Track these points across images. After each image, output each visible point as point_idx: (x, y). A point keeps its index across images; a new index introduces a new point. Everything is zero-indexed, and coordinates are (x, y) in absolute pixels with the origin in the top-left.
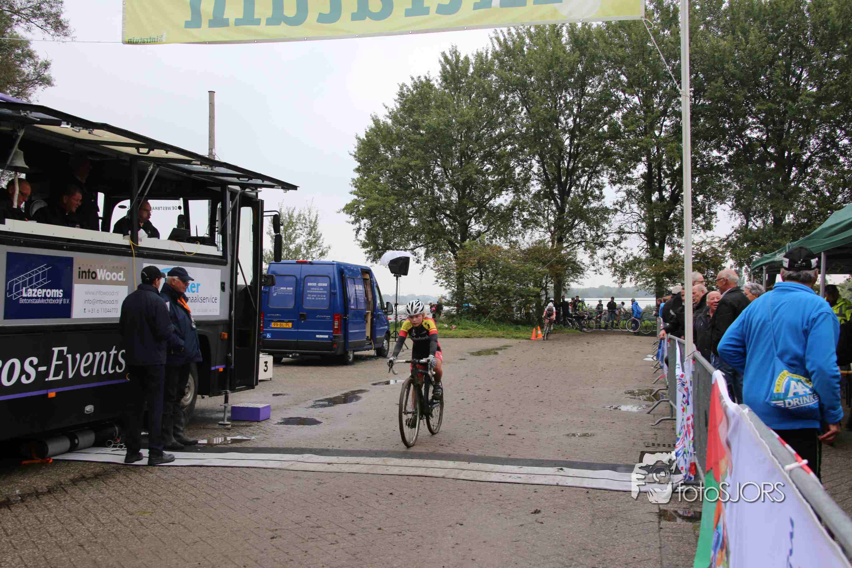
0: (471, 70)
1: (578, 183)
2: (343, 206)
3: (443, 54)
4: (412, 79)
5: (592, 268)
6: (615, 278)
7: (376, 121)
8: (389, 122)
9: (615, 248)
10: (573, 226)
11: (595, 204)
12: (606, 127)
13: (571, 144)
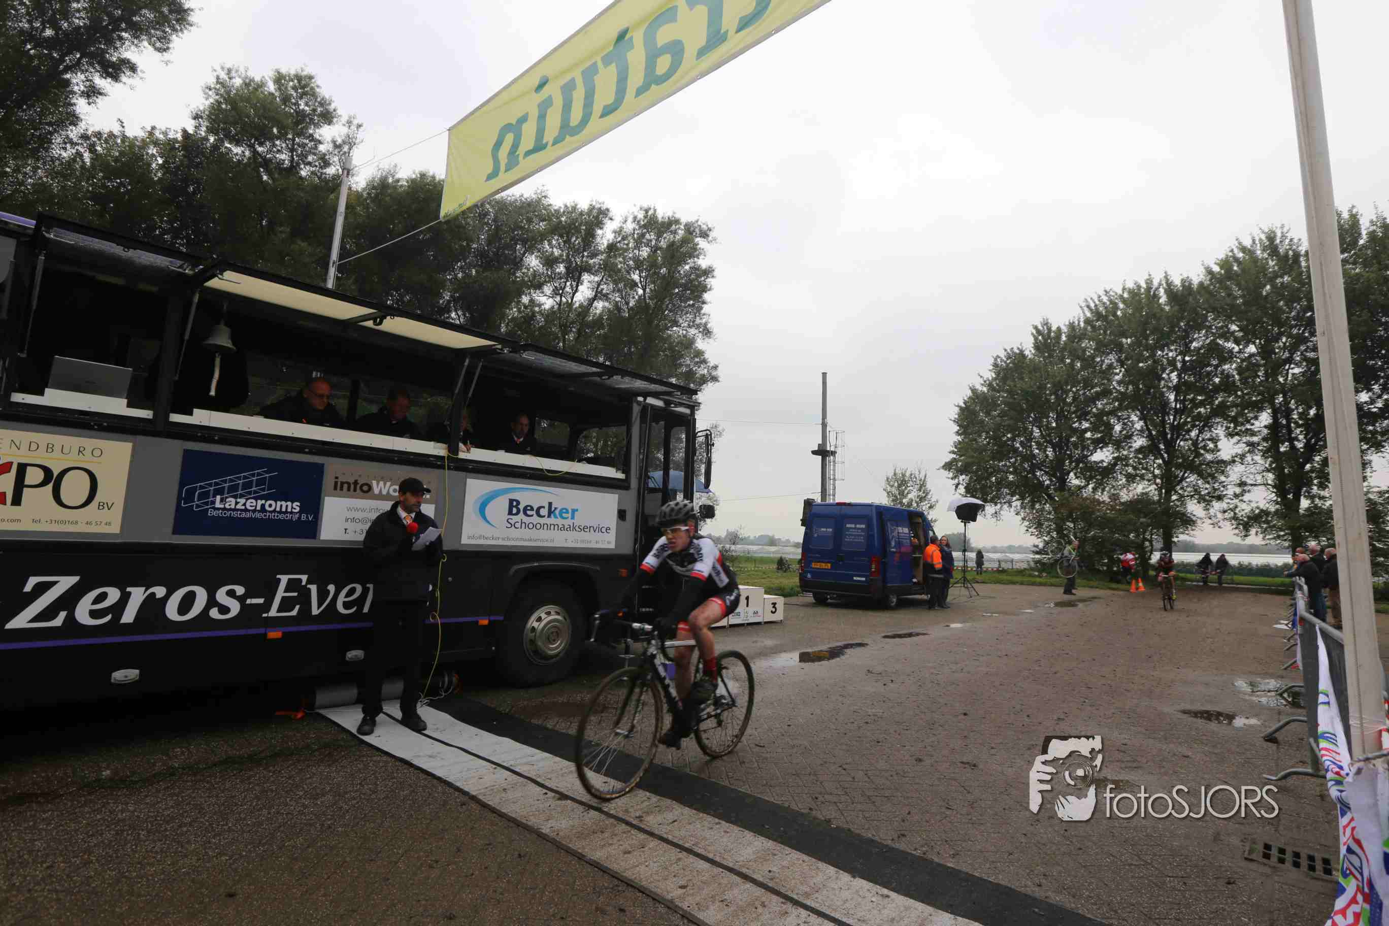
0: (1064, 338)
1: (1187, 437)
2: (943, 464)
3: (1036, 328)
4: (1006, 350)
5: (1210, 521)
6: (1237, 531)
7: (974, 390)
8: (985, 389)
9: (1236, 501)
10: (1183, 479)
11: (1209, 457)
12: (1217, 380)
13: (1176, 400)
